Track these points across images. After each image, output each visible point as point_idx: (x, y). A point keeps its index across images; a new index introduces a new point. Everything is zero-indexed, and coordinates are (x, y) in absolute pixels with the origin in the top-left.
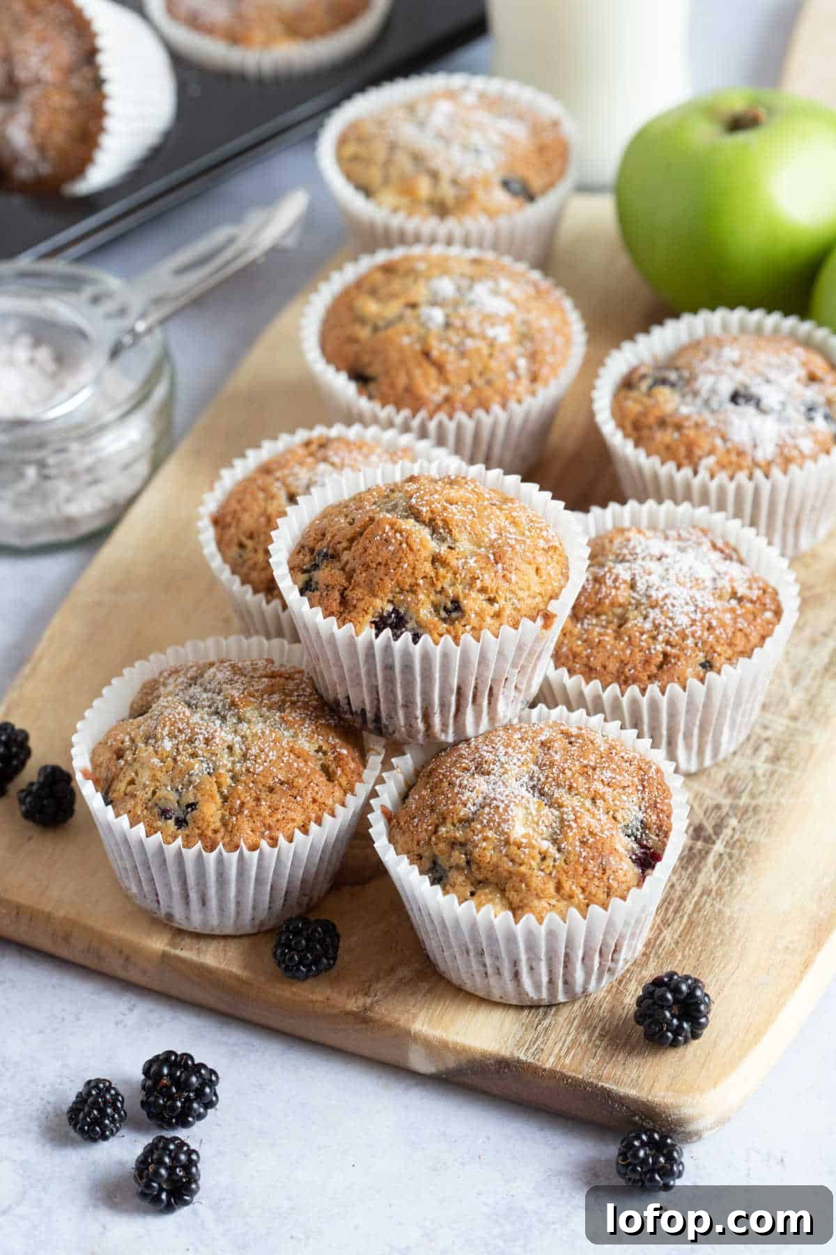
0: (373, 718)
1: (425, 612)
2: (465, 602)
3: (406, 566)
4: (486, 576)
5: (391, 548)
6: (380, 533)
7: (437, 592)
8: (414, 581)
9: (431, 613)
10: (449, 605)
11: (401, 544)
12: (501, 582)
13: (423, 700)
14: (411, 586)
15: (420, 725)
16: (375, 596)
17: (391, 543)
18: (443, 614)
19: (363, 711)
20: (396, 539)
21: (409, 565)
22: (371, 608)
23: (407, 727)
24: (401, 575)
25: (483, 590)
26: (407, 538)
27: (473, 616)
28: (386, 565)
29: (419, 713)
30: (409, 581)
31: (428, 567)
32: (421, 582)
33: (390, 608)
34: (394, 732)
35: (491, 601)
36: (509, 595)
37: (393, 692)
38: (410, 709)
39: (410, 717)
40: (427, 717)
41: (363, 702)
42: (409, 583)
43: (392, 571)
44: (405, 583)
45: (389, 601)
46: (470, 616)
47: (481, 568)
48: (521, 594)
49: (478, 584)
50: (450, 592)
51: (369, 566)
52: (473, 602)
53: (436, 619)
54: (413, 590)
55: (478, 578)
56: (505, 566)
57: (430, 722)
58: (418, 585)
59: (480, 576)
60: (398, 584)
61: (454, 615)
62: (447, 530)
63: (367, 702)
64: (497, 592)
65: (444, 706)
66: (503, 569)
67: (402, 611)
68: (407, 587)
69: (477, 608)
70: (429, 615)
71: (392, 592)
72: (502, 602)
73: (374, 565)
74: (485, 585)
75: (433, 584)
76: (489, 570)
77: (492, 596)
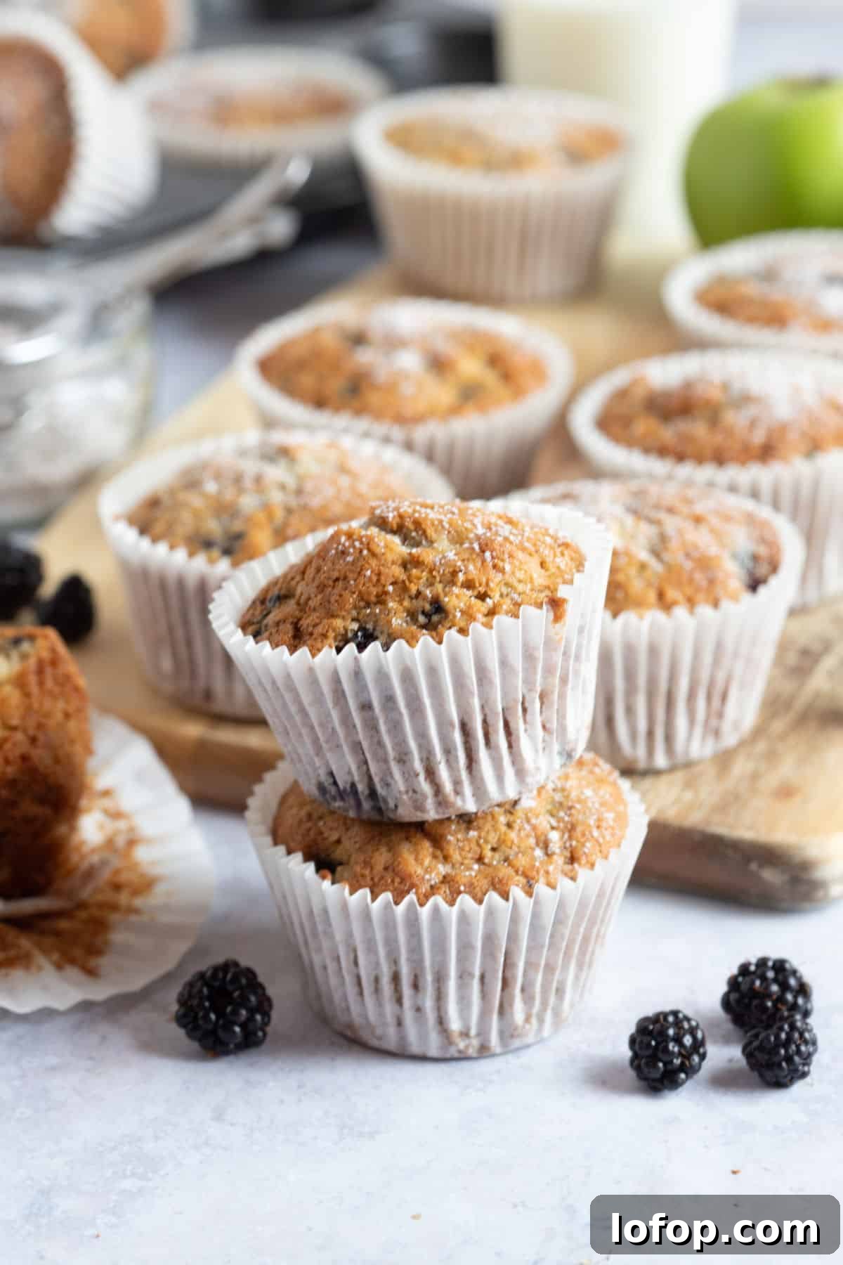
0: (367, 792)
1: (397, 622)
2: (446, 599)
3: (368, 573)
4: (471, 567)
5: (350, 559)
6: (335, 546)
7: (411, 598)
8: (380, 589)
9: (407, 622)
10: (428, 607)
11: (361, 551)
12: (492, 573)
13: (420, 747)
14: (378, 596)
15: (426, 787)
16: (333, 616)
17: (348, 554)
18: (422, 619)
19: (353, 785)
20: (354, 547)
21: (372, 572)
22: (330, 631)
23: (411, 793)
24: (364, 584)
25: (469, 585)
26: (368, 544)
27: (458, 614)
28: (345, 578)
29: (418, 766)
30: (374, 591)
31: (397, 571)
32: (390, 588)
33: (355, 626)
34: (396, 806)
35: (482, 597)
36: (505, 590)
37: (380, 744)
38: (408, 764)
39: (410, 776)
40: (431, 773)
41: (350, 773)
42: (375, 593)
43: (352, 582)
44: (369, 594)
45: (353, 620)
46: (455, 616)
47: (463, 560)
48: (520, 587)
49: (461, 577)
50: (428, 593)
51: (325, 586)
52: (457, 599)
53: (414, 628)
54: (381, 600)
55: (461, 571)
56: (494, 554)
57: (437, 781)
58: (386, 593)
59: (463, 568)
60: (361, 597)
61: (435, 618)
62: (420, 532)
63: (354, 768)
64: (487, 584)
65: (448, 751)
66: (493, 558)
67: (370, 626)
68: (373, 599)
69: (462, 605)
70: (404, 625)
71: (355, 607)
72: (497, 597)
73: (331, 583)
74: (470, 577)
75: (405, 589)
76: (474, 560)
77: (482, 590)
